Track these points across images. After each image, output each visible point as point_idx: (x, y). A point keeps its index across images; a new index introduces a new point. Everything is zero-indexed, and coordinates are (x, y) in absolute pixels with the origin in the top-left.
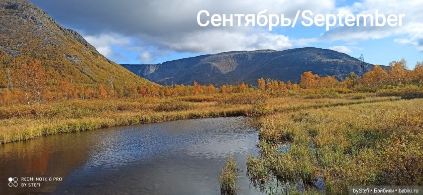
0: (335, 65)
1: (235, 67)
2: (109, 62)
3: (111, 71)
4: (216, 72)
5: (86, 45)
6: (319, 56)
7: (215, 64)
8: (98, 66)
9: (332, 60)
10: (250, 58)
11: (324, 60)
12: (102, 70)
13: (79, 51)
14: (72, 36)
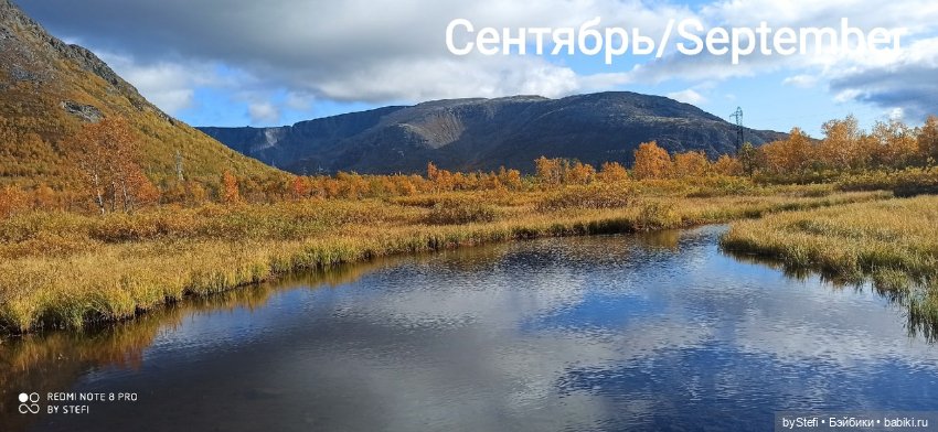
0: (673, 129)
1: (457, 135)
2: (171, 121)
3: (177, 141)
4: (417, 145)
5: (115, 83)
6: (639, 111)
7: (412, 127)
8: (145, 131)
9: (664, 120)
10: (492, 114)
11: (651, 119)
12: (156, 141)
13: (98, 95)
14: (80, 60)
